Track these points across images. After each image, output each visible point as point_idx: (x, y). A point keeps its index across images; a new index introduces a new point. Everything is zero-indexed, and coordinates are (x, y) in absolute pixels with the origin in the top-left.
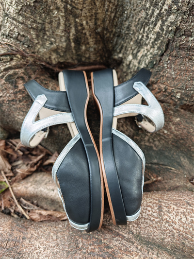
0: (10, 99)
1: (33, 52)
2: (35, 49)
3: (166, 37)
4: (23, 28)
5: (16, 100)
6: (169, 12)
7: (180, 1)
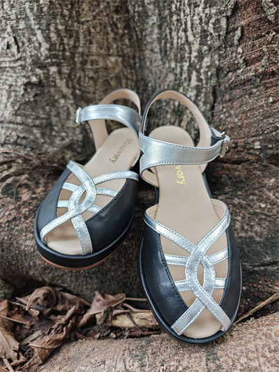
0: (11, 218)
1: (39, 154)
2: (41, 150)
4: (23, 129)
5: (20, 218)
6: (201, 57)
7: (208, 39)
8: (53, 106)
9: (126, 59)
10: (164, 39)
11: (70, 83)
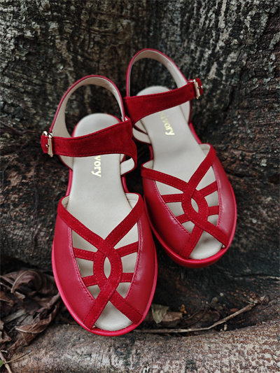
1: (29, 128)
2: (32, 122)
3: (228, 83)
4: (11, 94)
5: (9, 205)
6: (227, 49)
7: (242, 32)
8: (50, 71)
9: (140, 23)
10: (189, 12)
11: (72, 45)
